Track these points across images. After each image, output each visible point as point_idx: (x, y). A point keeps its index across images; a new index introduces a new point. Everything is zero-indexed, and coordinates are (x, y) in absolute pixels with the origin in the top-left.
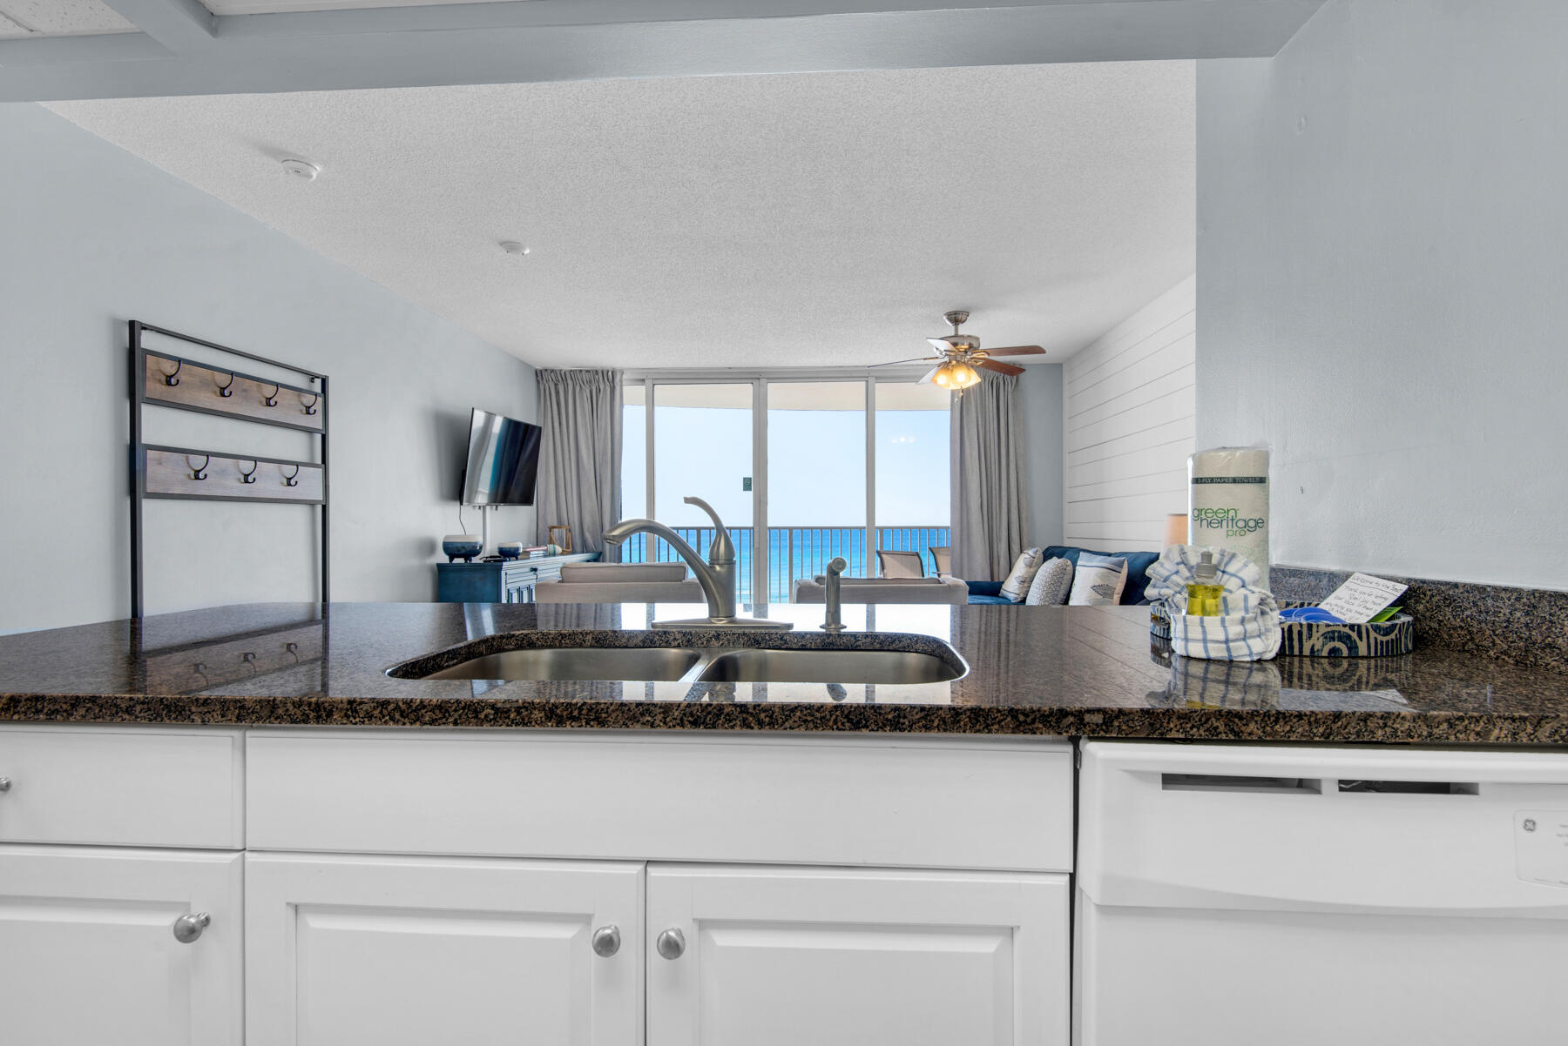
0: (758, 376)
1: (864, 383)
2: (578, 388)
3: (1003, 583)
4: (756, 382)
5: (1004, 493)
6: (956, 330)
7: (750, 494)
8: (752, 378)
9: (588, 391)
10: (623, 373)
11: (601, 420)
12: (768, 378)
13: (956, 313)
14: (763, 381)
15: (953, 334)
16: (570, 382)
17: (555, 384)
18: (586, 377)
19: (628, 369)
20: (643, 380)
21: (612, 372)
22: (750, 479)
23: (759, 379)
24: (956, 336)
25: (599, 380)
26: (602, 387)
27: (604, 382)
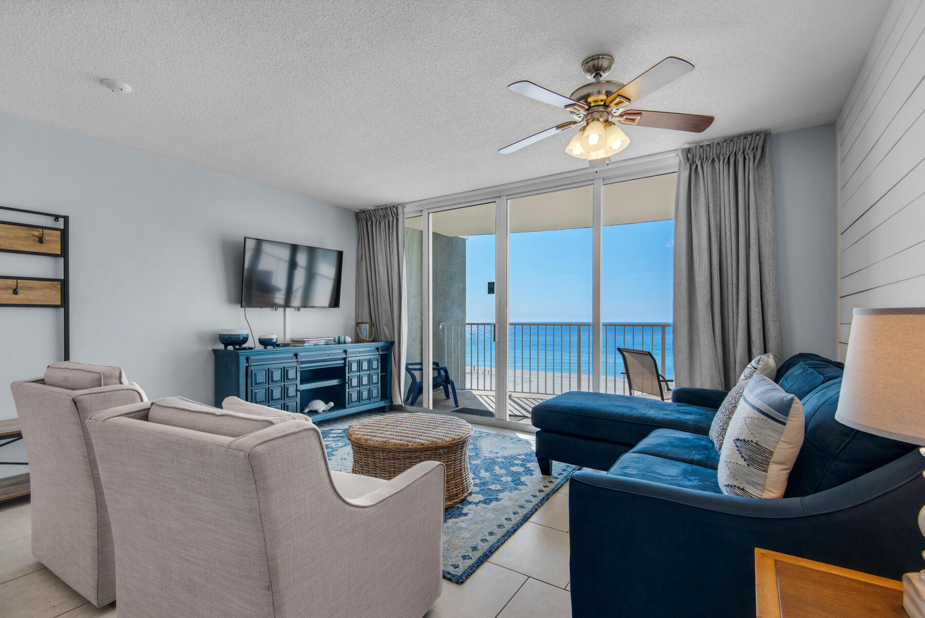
0: (500, 194)
8: (495, 198)
10: (404, 207)
12: (507, 195)
14: (503, 199)
16: (373, 218)
18: (381, 212)
20: (422, 211)
22: (494, 283)
25: (389, 214)
26: (391, 219)
27: (392, 215)
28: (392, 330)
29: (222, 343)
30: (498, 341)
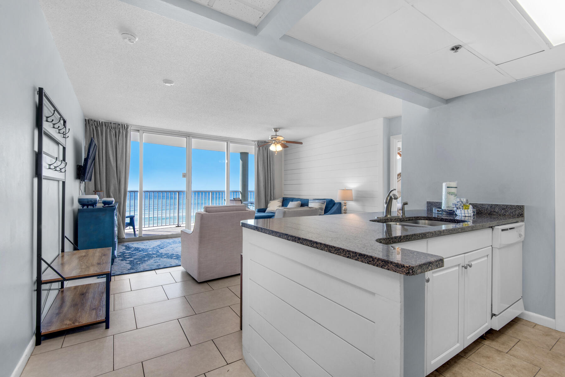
1: (226, 142)
2: (108, 130)
4: (188, 138)
5: (269, 181)
6: (276, 133)
7: (185, 179)
9: (114, 132)
11: (120, 145)
12: (193, 137)
13: (276, 129)
14: (190, 138)
15: (275, 135)
16: (104, 127)
17: (96, 127)
18: (113, 126)
19: (133, 125)
20: (139, 131)
21: (127, 126)
23: (189, 136)
24: (276, 135)
25: (120, 128)
26: (121, 131)
27: (123, 129)
28: (118, 195)
29: (81, 205)
30: (188, 198)
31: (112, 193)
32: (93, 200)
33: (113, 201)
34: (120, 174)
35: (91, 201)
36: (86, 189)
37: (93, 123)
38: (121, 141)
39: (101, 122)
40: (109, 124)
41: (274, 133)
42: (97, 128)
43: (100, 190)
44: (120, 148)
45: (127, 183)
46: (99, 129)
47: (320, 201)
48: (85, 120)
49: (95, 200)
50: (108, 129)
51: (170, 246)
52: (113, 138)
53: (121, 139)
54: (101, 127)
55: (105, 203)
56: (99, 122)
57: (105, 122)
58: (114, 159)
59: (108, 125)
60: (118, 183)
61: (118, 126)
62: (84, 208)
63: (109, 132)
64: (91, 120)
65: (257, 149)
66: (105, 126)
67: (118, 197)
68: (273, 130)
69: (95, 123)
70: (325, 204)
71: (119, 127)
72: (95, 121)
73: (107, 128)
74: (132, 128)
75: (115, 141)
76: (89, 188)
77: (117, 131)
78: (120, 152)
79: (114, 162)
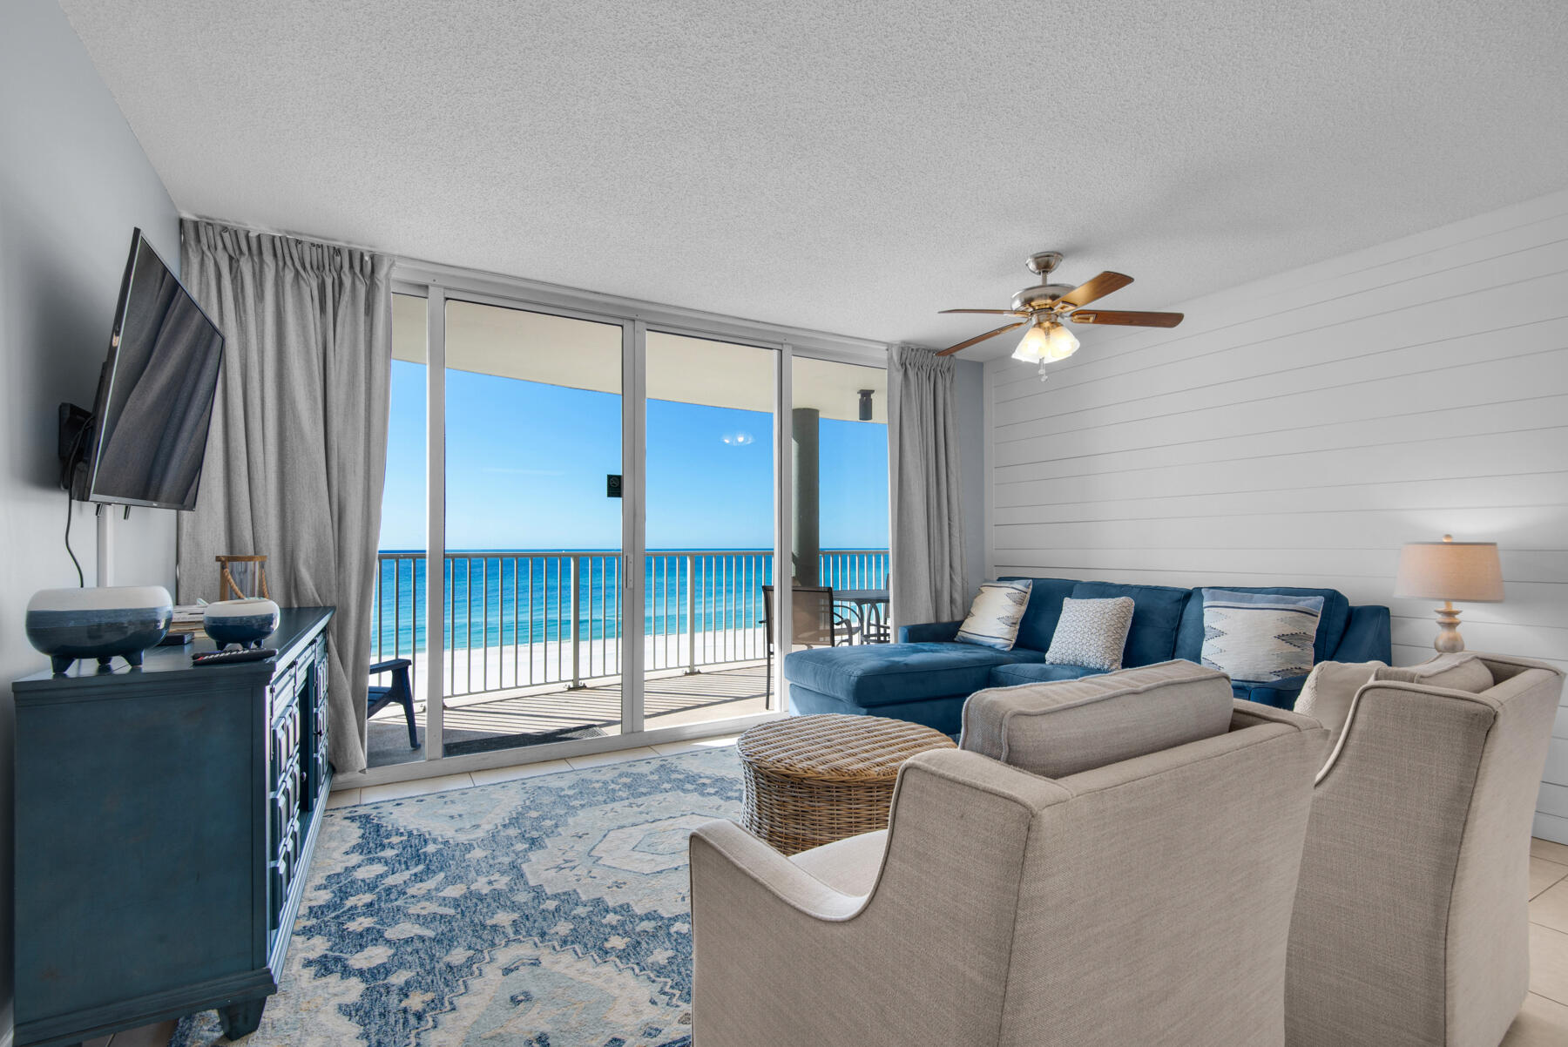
0: (634, 316)
1: (775, 353)
2: (289, 276)
3: (960, 623)
4: (628, 326)
6: (1045, 279)
8: (623, 318)
9: (314, 284)
10: (393, 263)
12: (648, 323)
13: (1047, 256)
14: (640, 326)
17: (231, 258)
19: (402, 260)
20: (426, 289)
21: (372, 258)
23: (634, 320)
25: (341, 267)
26: (347, 281)
27: (354, 274)
28: (333, 576)
29: (47, 651)
30: (630, 585)
31: (309, 568)
32: (125, 620)
33: (269, 620)
34: (344, 477)
35: (119, 627)
36: (183, 550)
37: (218, 238)
38: (348, 329)
39: (253, 235)
40: (293, 245)
41: (1037, 280)
42: (235, 265)
43: (251, 552)
44: (341, 362)
45: (373, 519)
46: (246, 267)
47: (1287, 602)
48: (181, 222)
49: (143, 623)
50: (287, 271)
51: (571, 820)
52: (312, 311)
53: (348, 319)
54: (256, 259)
55: (222, 631)
56: (247, 237)
57: (274, 237)
58: (313, 410)
59: (286, 251)
60: (336, 518)
61: (332, 259)
62: (71, 672)
63: (292, 286)
64: (208, 224)
65: (899, 377)
66: (275, 255)
67: (333, 582)
68: (1032, 266)
69: (226, 235)
70: (1320, 615)
71: (338, 266)
72: (225, 229)
73: (281, 264)
74: (395, 275)
75: (319, 330)
76: (198, 545)
77: (329, 282)
78: (344, 377)
79: (315, 422)
